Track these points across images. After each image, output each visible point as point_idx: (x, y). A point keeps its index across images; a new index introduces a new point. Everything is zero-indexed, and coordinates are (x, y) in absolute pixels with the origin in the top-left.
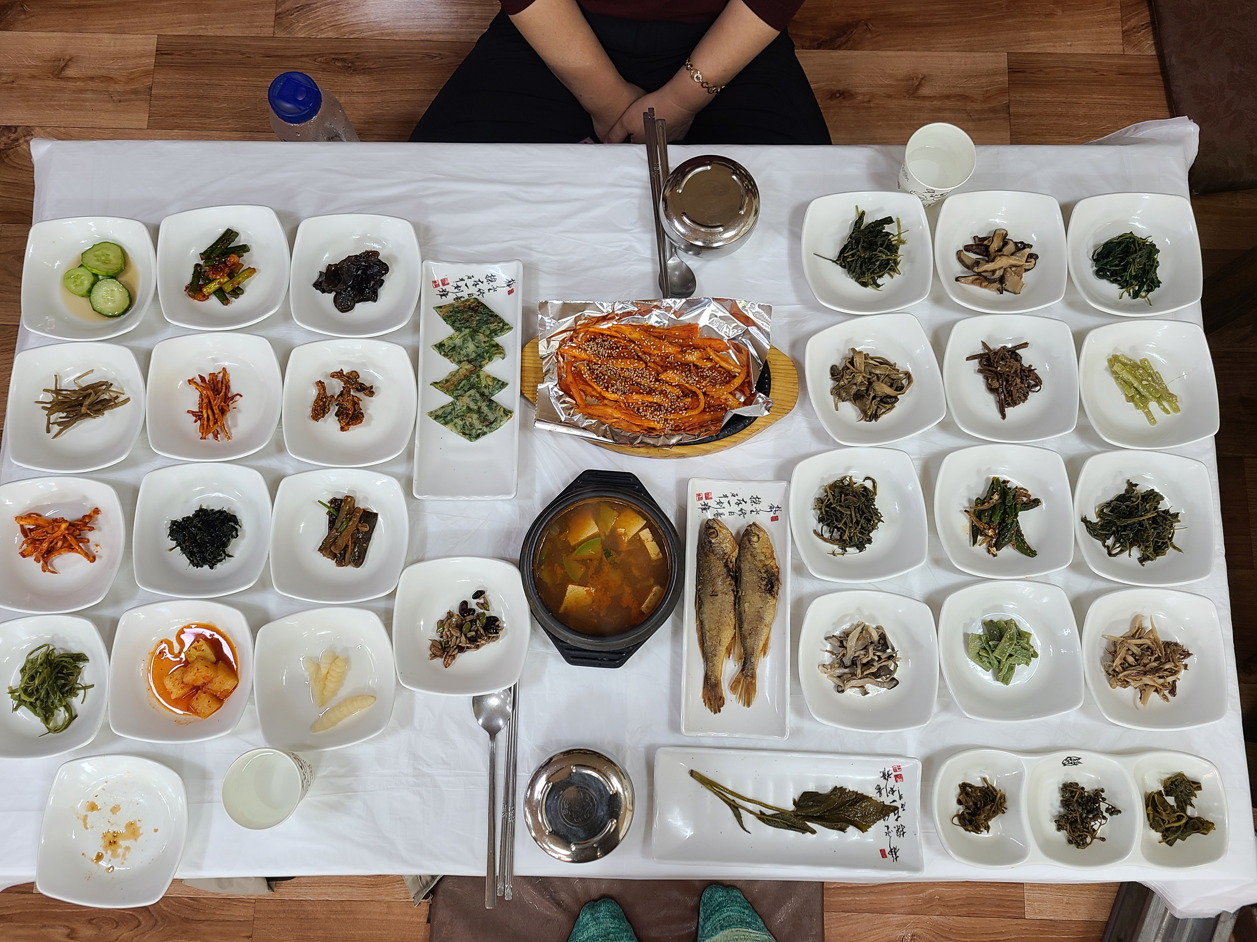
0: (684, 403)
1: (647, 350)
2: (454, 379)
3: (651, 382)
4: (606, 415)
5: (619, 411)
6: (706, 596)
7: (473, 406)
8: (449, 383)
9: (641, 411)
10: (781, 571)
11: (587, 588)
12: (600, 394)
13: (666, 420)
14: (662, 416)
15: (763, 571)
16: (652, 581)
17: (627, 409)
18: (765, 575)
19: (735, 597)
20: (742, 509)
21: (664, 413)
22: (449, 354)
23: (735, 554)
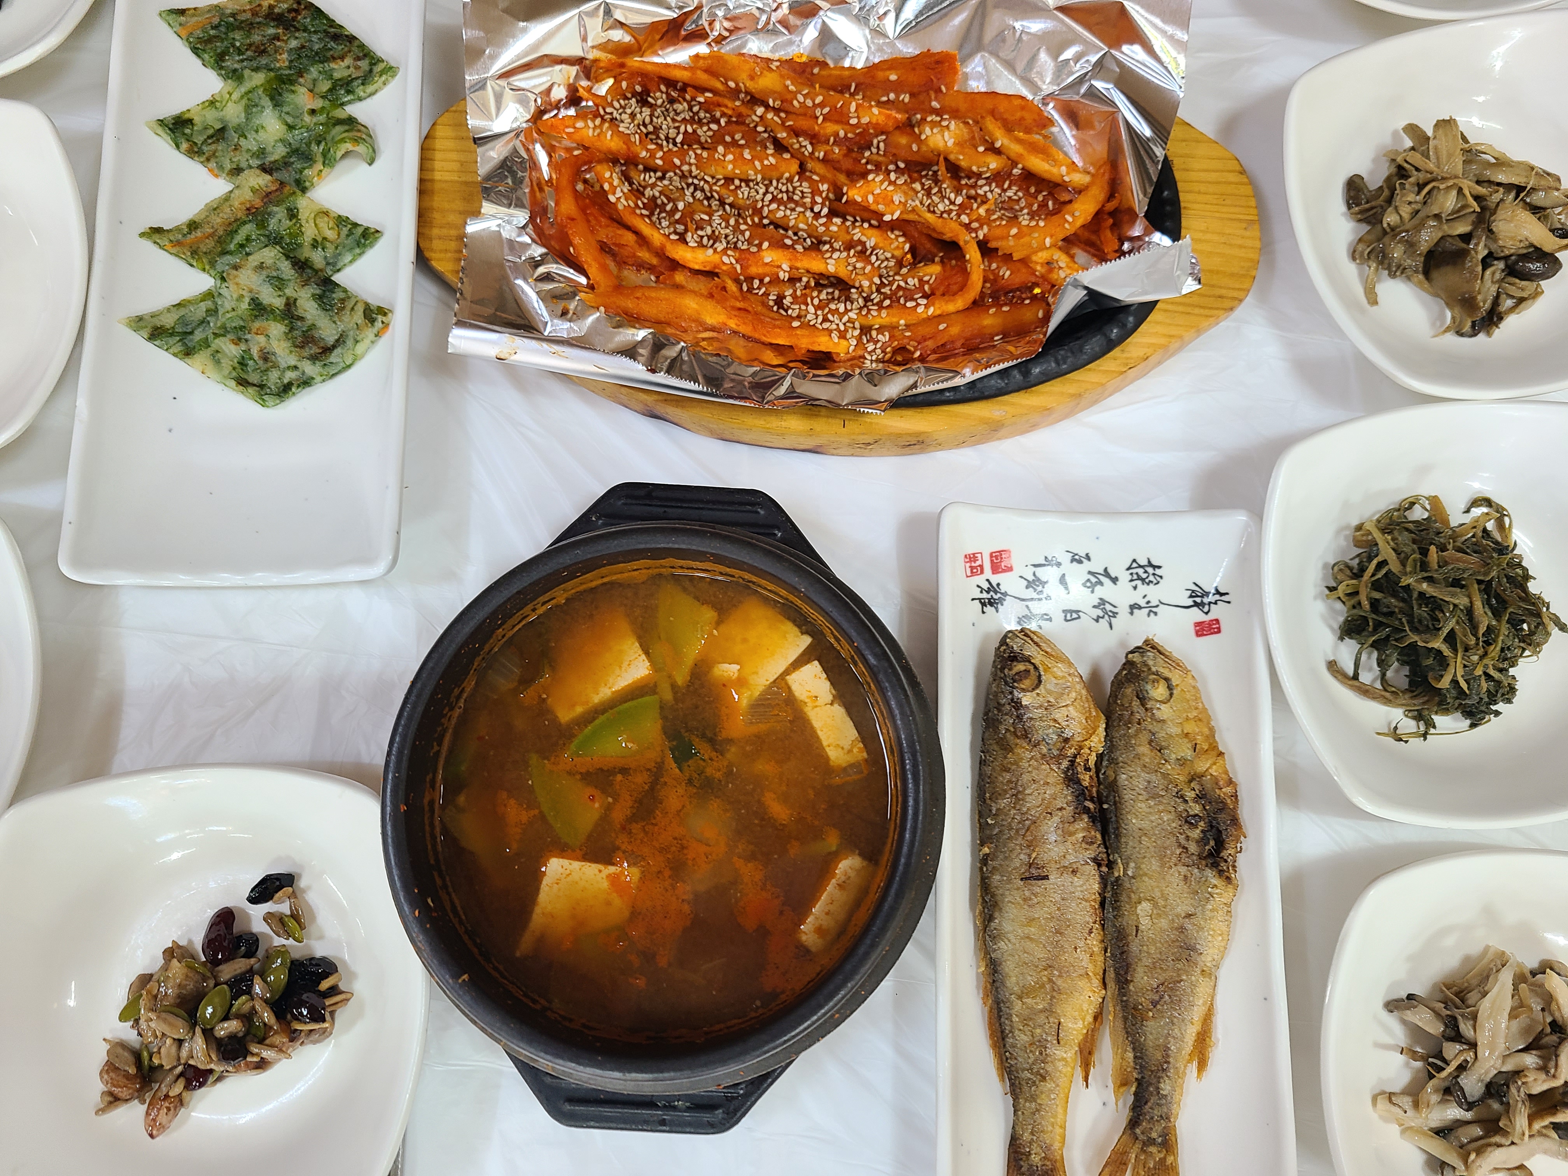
0: (921, 280)
1: (803, 123)
2: (217, 220)
3: (817, 215)
4: (680, 317)
5: (722, 302)
6: (1009, 881)
7: (271, 298)
8: (199, 233)
9: (787, 301)
10: (1243, 795)
11: (612, 869)
12: (660, 253)
13: (865, 330)
14: (852, 315)
15: (1190, 795)
16: (832, 841)
17: (744, 299)
18: (1196, 809)
19: (1104, 881)
20: (1103, 602)
21: (861, 309)
22: (205, 148)
23: (1097, 742)
